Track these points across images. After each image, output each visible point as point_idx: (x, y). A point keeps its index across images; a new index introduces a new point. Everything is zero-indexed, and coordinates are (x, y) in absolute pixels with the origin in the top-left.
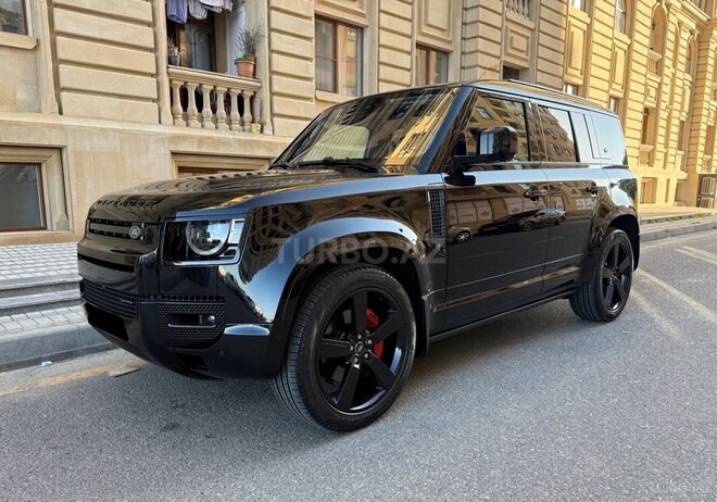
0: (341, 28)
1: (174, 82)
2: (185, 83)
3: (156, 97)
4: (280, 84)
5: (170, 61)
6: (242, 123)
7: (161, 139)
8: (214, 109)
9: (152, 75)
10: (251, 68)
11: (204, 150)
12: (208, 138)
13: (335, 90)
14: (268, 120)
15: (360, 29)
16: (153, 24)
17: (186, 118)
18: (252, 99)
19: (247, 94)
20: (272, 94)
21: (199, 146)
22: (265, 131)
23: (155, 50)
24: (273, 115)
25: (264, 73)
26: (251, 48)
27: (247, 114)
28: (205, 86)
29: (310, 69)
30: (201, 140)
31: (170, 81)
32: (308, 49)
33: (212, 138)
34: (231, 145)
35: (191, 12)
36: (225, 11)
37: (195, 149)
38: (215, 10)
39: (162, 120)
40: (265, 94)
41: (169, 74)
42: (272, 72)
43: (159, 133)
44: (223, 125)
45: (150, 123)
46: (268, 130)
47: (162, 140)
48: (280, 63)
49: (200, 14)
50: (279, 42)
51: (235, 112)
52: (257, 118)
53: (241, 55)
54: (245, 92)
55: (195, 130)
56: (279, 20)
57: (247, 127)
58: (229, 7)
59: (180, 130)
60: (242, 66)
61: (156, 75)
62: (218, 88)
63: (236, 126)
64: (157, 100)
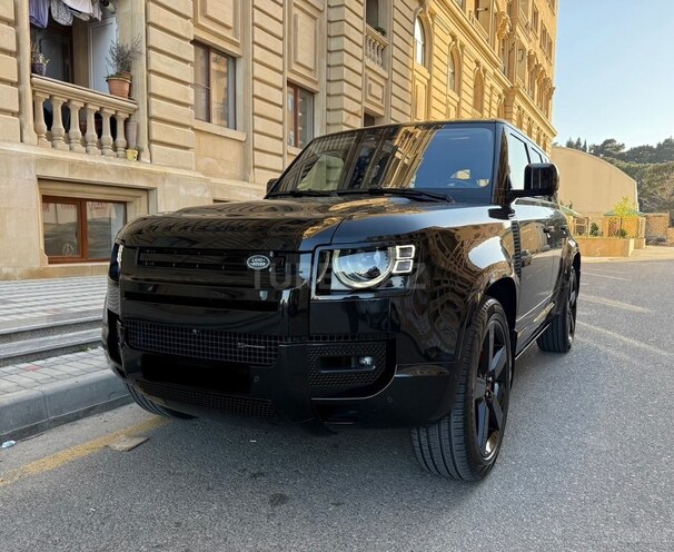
0: (213, 55)
1: (38, 94)
2: (51, 96)
3: (17, 110)
4: (159, 109)
5: (34, 68)
6: (115, 148)
7: (26, 161)
8: (84, 130)
9: (12, 84)
10: (127, 88)
11: (77, 176)
12: (81, 163)
13: (209, 120)
14: (146, 146)
15: (232, 59)
16: (14, 23)
17: (50, 138)
18: (126, 122)
19: (122, 116)
20: (150, 118)
21: (71, 172)
22: (142, 159)
23: (16, 54)
24: (150, 141)
25: (140, 94)
26: (125, 62)
27: (121, 138)
28: (74, 103)
29: (190, 95)
30: (73, 165)
31: (34, 92)
32: (187, 73)
33: (86, 163)
34: (108, 173)
35: (54, 15)
36: (93, 20)
37: (66, 175)
38: (81, 17)
39: (25, 139)
40: (142, 118)
41: (32, 85)
42: (150, 95)
43: (23, 154)
44: (94, 149)
45: (9, 141)
46: (145, 158)
47: (28, 163)
48: (159, 85)
49: (64, 19)
50: (158, 62)
51: (107, 135)
52: (133, 144)
53: (112, 71)
54: (120, 114)
55: (61, 153)
56: (157, 38)
57: (121, 153)
58: (98, 15)
59: (47, 152)
60: (116, 85)
61: (17, 84)
62: (90, 107)
63: (109, 151)
64: (18, 114)
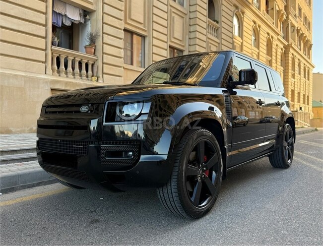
0: (135, 37)
1: (54, 54)
2: (60, 55)
3: (44, 60)
4: (107, 59)
5: (53, 44)
6: (87, 76)
7: (46, 82)
8: (73, 69)
9: (43, 50)
10: (93, 50)
11: (68, 88)
12: (70, 82)
13: (132, 64)
14: (101, 76)
15: (144, 37)
16: (45, 25)
17: (59, 72)
18: (93, 65)
19: (91, 62)
20: (103, 63)
21: (66, 86)
22: (99, 81)
23: (45, 38)
24: (103, 73)
25: (99, 53)
26: (93, 40)
27: (90, 72)
28: (69, 57)
29: (122, 53)
30: (67, 83)
31: (52, 53)
32: (121, 43)
33: (72, 83)
34: (82, 87)
35: (64, 22)
36: (80, 23)
37: (63, 88)
38: (75, 22)
39: (47, 72)
40: (100, 63)
41: (52, 50)
42: (103, 53)
43: (45, 79)
44: (78, 77)
45: (40, 74)
46: (100, 80)
48: (107, 49)
49: (68, 23)
50: (107, 39)
51: (84, 71)
52: (95, 74)
53: (87, 44)
54: (90, 62)
55: (63, 78)
56: (107, 29)
57: (90, 78)
58: (82, 21)
59: (56, 78)
60: (89, 49)
61: (45, 50)
62: (76, 59)
63: (84, 77)
64: (45, 62)
